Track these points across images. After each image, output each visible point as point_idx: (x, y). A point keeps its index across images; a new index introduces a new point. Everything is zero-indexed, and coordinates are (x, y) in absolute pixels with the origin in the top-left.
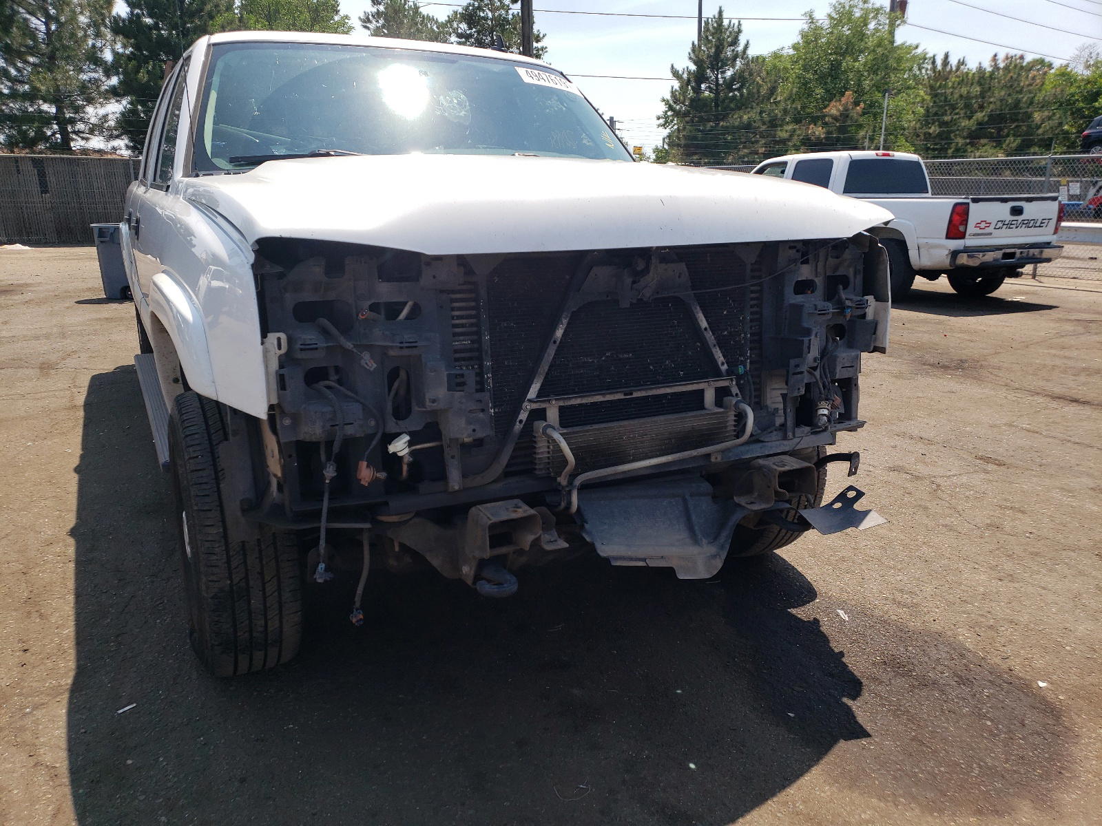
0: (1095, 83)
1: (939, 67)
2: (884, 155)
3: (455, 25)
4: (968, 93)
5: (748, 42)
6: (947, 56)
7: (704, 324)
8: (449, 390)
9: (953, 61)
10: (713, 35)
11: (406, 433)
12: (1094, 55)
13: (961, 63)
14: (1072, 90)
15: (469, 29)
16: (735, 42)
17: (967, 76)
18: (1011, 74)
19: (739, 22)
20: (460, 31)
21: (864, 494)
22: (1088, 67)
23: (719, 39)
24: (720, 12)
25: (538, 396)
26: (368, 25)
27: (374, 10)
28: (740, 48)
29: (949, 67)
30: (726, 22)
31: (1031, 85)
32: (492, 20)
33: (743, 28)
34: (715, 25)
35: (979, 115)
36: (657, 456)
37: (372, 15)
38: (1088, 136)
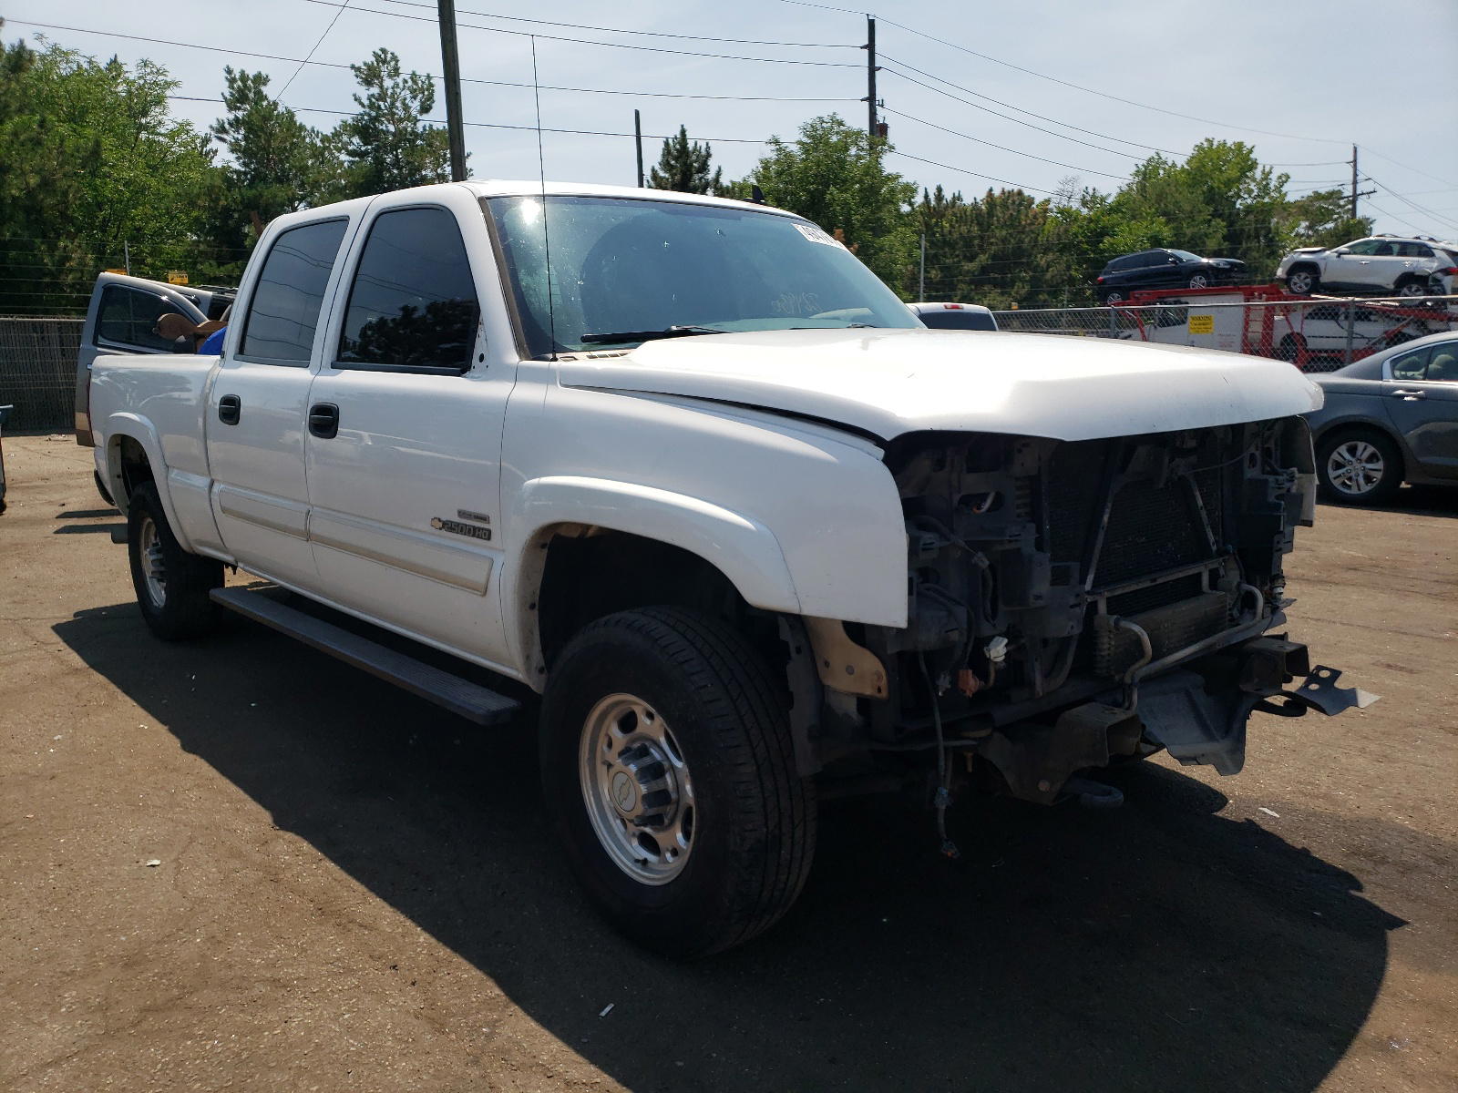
0: (1097, 221)
1: (933, 203)
2: (953, 307)
3: (345, 138)
4: (969, 231)
5: (720, 168)
6: (939, 189)
7: (1200, 503)
8: (1052, 585)
9: (948, 195)
10: (676, 159)
11: (1000, 635)
12: (1091, 192)
13: (957, 198)
14: (1074, 229)
15: (365, 145)
16: (704, 168)
17: (965, 213)
18: (1011, 211)
19: (707, 144)
20: (350, 148)
21: (1340, 673)
22: (1084, 203)
23: (685, 164)
24: (683, 132)
25: (1093, 587)
26: (225, 136)
27: (231, 116)
28: (711, 176)
29: (944, 202)
30: (691, 145)
31: (1032, 224)
32: (394, 135)
33: (712, 151)
34: (678, 147)
35: (983, 258)
36: (1186, 646)
37: (229, 124)
38: (1103, 282)
